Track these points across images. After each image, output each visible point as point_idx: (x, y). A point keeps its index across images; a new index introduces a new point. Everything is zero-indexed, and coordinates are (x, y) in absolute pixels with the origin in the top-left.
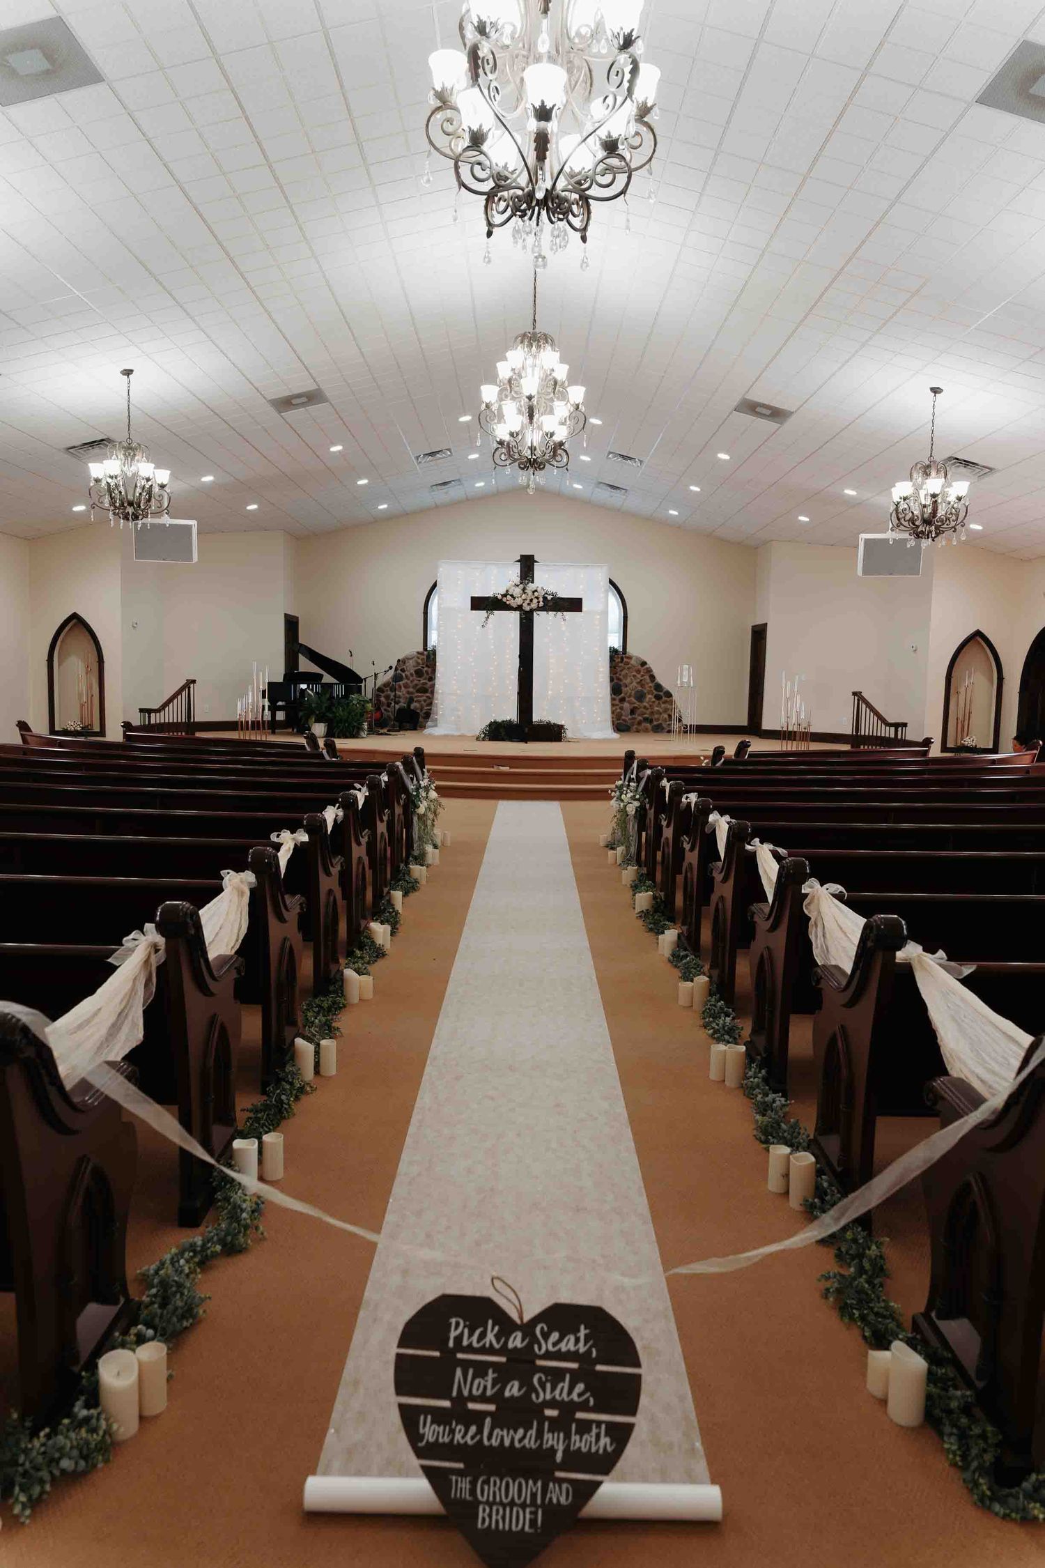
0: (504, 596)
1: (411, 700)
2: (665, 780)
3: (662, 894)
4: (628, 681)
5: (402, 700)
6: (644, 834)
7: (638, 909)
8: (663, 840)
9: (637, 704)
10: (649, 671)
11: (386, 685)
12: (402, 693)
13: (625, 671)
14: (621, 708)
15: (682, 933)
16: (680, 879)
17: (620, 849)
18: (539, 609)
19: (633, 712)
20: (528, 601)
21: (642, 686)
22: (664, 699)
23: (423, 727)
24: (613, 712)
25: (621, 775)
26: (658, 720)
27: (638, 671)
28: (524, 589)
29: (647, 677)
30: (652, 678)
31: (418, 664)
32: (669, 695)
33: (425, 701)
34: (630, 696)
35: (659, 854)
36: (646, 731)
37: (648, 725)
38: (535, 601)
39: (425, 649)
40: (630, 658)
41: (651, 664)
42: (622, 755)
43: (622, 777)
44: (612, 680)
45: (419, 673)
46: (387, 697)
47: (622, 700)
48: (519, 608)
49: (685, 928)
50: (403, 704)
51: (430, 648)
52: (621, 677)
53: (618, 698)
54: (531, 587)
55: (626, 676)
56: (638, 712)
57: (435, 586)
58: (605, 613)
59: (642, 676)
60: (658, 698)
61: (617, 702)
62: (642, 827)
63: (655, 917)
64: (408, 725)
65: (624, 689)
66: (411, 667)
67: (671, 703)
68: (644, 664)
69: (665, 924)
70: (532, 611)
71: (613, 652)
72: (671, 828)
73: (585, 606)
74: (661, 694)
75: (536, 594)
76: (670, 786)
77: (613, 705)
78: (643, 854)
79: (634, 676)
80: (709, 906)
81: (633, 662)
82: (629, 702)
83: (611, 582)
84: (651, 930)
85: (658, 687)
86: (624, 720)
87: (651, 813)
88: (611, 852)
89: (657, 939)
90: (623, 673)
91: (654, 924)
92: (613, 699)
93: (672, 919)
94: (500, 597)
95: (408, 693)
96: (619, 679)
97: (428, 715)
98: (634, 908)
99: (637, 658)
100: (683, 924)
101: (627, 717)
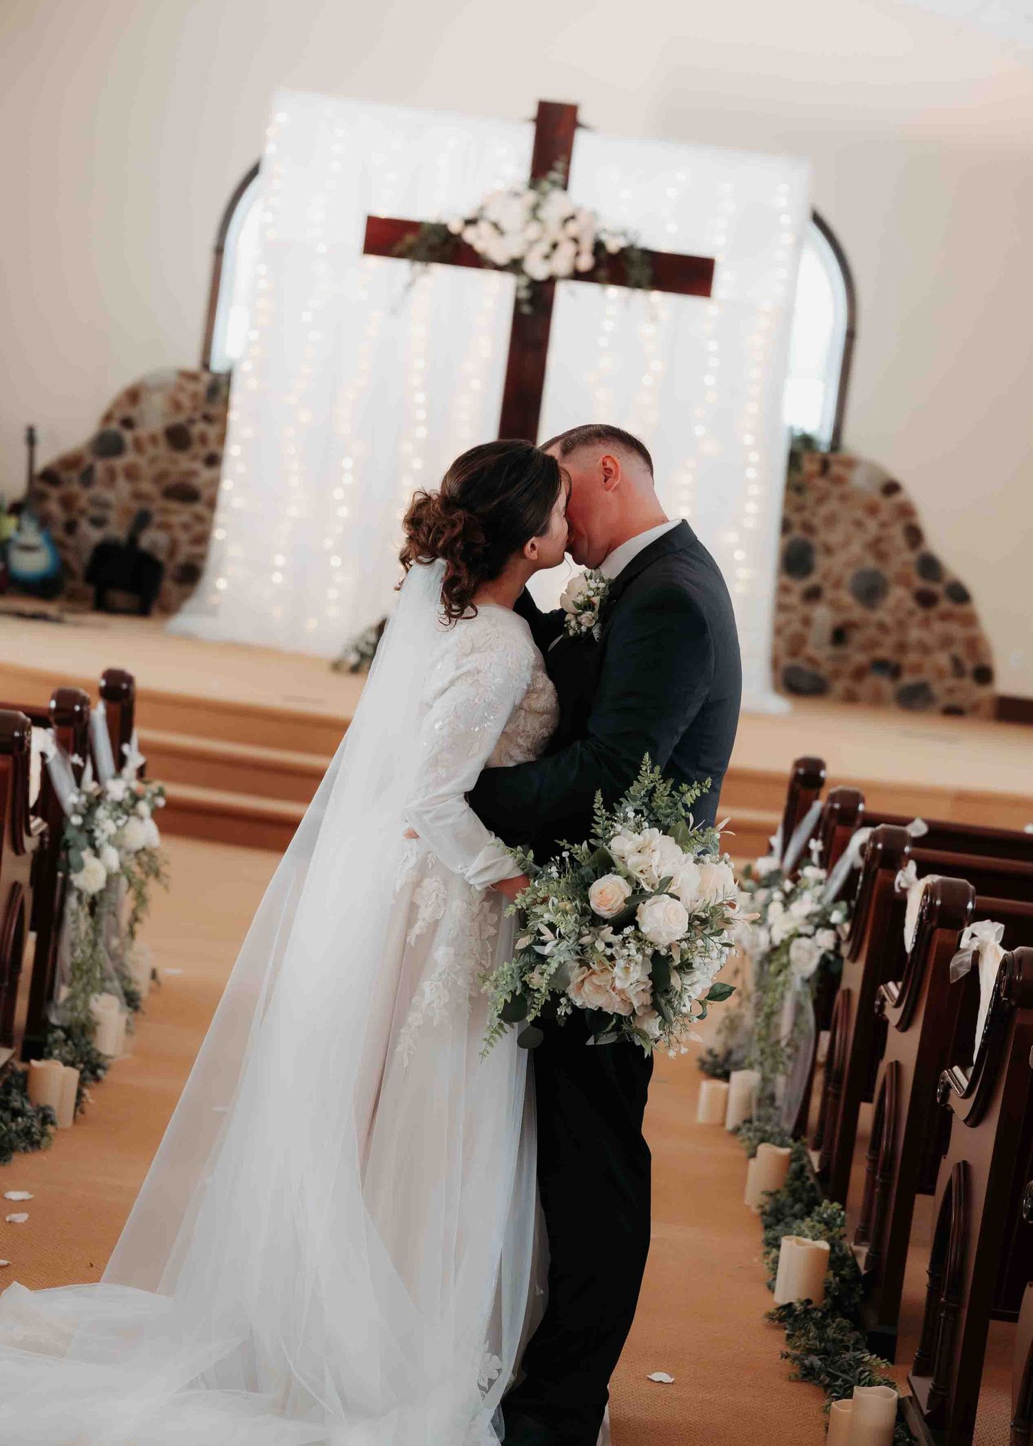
0: (471, 222)
1: (142, 520)
2: (912, 867)
3: (864, 1250)
4: (834, 537)
5: (113, 516)
6: (825, 1037)
7: (781, 1298)
8: (883, 1068)
9: (857, 612)
10: (906, 511)
11: (71, 462)
12: (118, 495)
13: (832, 505)
14: (807, 622)
15: (913, 1399)
16: (925, 1211)
17: (743, 1081)
18: (577, 275)
19: (839, 636)
20: (544, 247)
21: (881, 556)
22: (945, 605)
23: (169, 610)
24: (778, 631)
25: (773, 832)
26: (917, 668)
27: (873, 510)
28: (535, 209)
29: (897, 533)
30: (914, 535)
31: (177, 406)
32: (960, 594)
33: (186, 527)
34: (837, 585)
35: (866, 1112)
36: (877, 701)
37: (887, 686)
38: (567, 250)
39: (206, 366)
40: (850, 463)
41: (915, 491)
42: (785, 767)
43: (776, 841)
44: (786, 527)
45: (178, 437)
46: (67, 503)
47: (813, 595)
48: (515, 266)
49: (924, 1386)
50: (117, 530)
51: (217, 365)
52: (817, 522)
53: (800, 586)
54: (557, 205)
55: (831, 520)
56: (857, 637)
57: (254, 172)
58: (786, 315)
59: (884, 525)
60: (926, 600)
61: (794, 599)
62: (824, 1019)
63: (830, 1332)
64: (119, 598)
65: (821, 562)
66: (154, 417)
67: (970, 620)
68: (891, 488)
69: (860, 1362)
70: (551, 281)
71: (801, 448)
72: (916, 1032)
73: (722, 279)
74: (938, 588)
75: (572, 228)
76: (928, 891)
77: (781, 607)
78: (816, 1101)
79: (859, 524)
80: (1014, 1318)
81: (858, 479)
82: (836, 606)
83: (818, 220)
84: (808, 1374)
85: (930, 566)
86: (812, 661)
87: (853, 976)
88: (708, 1087)
89: (826, 1410)
90: (824, 510)
91: (824, 1355)
92: (783, 590)
93: (885, 1348)
94: (455, 226)
95: (137, 496)
96: (808, 528)
97: (191, 574)
98: (771, 1288)
99: (874, 469)
100: (921, 1369)
101: (818, 648)
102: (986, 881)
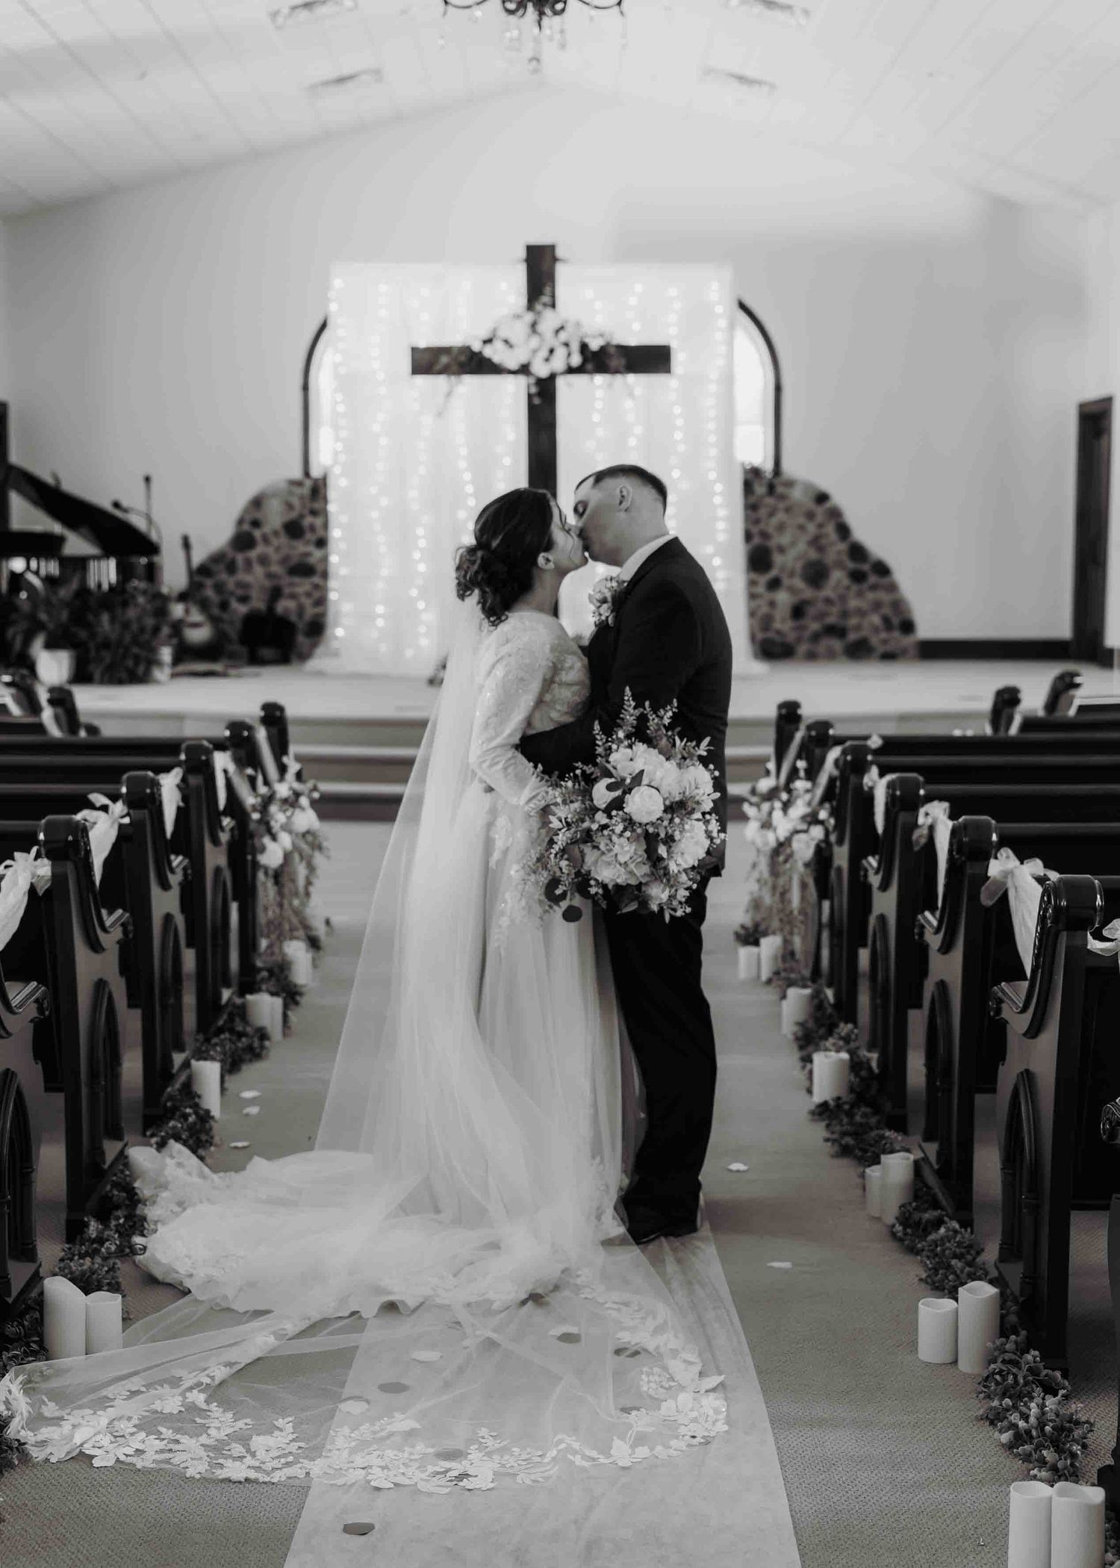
0: (488, 341)
1: (276, 594)
2: (874, 771)
3: (874, 1056)
4: (785, 539)
5: (254, 594)
6: (826, 905)
7: (818, 1098)
8: (872, 921)
9: (808, 593)
10: (835, 514)
11: (217, 558)
12: (256, 577)
13: (781, 516)
14: (772, 604)
15: (926, 1159)
16: (917, 1021)
17: (770, 945)
18: (571, 370)
19: (798, 611)
20: (544, 353)
21: (821, 549)
22: (873, 579)
23: (304, 657)
24: (752, 614)
25: (768, 760)
26: (858, 628)
27: (810, 516)
28: (534, 326)
29: (830, 529)
30: (844, 530)
31: (290, 506)
32: (882, 569)
33: (308, 595)
34: (792, 575)
35: (864, 955)
36: (831, 656)
37: (837, 644)
38: (561, 353)
39: (307, 474)
40: (790, 484)
41: (839, 498)
42: (771, 712)
43: (771, 766)
44: (748, 536)
45: (294, 529)
46: (219, 588)
47: (774, 584)
48: (524, 369)
49: (932, 1149)
50: (258, 603)
51: (316, 472)
52: (770, 530)
53: (763, 579)
54: (549, 320)
55: (781, 527)
56: (811, 611)
57: (323, 327)
58: (728, 380)
59: (821, 526)
60: (857, 577)
61: (761, 589)
62: (824, 889)
63: (858, 1118)
64: (266, 652)
65: (778, 559)
66: (275, 517)
67: (893, 588)
68: (822, 498)
69: (882, 1137)
70: (553, 377)
71: (752, 477)
72: (893, 892)
73: (678, 359)
74: (866, 567)
75: (563, 336)
76: (891, 786)
77: (752, 596)
78: (825, 953)
79: (801, 528)
80: (994, 1091)
81: (797, 494)
82: (792, 590)
83: (743, 306)
84: (845, 1151)
85: (858, 552)
86: (778, 632)
87: (841, 856)
88: (745, 952)
89: (863, 1176)
90: (775, 521)
91: (855, 1134)
92: (752, 583)
93: (900, 1124)
94: (476, 347)
95: (270, 576)
96: (765, 535)
97: (317, 629)
98: (810, 1091)
99: (808, 486)
100: (928, 1137)
101: (783, 624)
102: (933, 774)
